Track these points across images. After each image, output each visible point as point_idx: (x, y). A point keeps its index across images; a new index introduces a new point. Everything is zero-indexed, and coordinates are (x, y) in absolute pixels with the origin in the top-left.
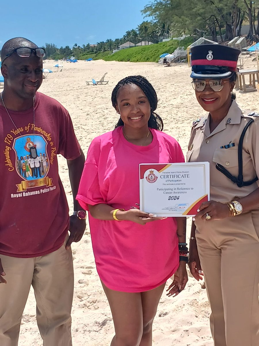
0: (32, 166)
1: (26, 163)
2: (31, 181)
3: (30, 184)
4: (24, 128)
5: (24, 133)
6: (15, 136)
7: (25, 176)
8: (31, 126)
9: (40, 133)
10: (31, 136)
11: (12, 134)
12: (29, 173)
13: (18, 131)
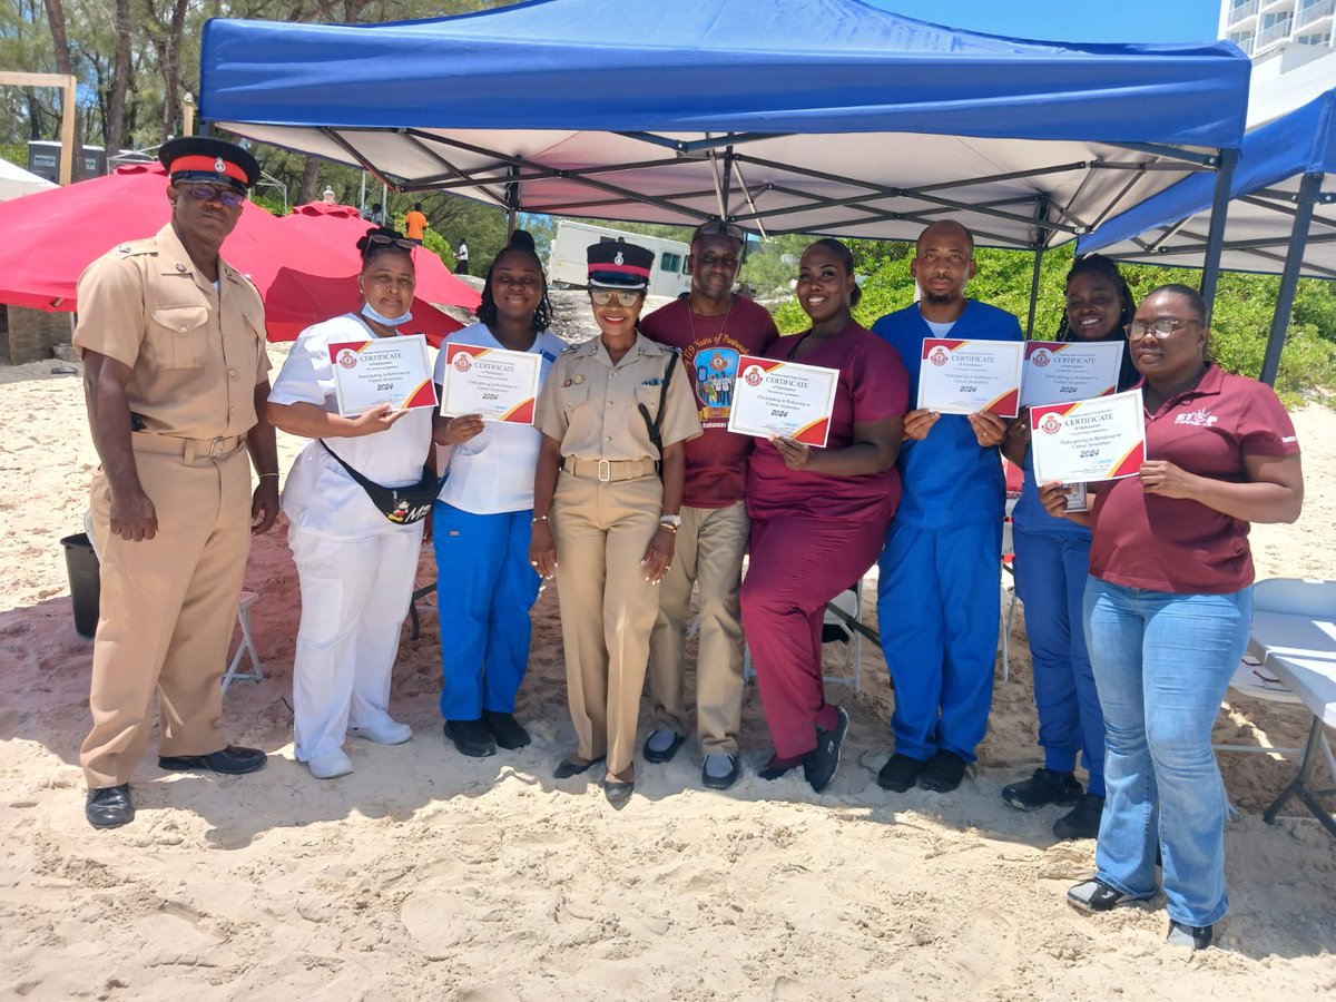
0: (718, 389)
1: (710, 383)
2: (716, 409)
3: (714, 413)
4: (713, 339)
5: (712, 345)
6: (698, 348)
7: (708, 401)
8: (723, 337)
9: (734, 347)
10: (719, 350)
11: (694, 345)
12: (713, 398)
13: (704, 342)
